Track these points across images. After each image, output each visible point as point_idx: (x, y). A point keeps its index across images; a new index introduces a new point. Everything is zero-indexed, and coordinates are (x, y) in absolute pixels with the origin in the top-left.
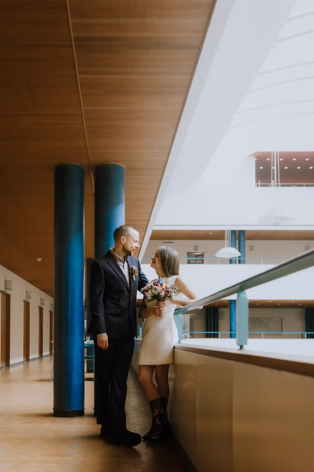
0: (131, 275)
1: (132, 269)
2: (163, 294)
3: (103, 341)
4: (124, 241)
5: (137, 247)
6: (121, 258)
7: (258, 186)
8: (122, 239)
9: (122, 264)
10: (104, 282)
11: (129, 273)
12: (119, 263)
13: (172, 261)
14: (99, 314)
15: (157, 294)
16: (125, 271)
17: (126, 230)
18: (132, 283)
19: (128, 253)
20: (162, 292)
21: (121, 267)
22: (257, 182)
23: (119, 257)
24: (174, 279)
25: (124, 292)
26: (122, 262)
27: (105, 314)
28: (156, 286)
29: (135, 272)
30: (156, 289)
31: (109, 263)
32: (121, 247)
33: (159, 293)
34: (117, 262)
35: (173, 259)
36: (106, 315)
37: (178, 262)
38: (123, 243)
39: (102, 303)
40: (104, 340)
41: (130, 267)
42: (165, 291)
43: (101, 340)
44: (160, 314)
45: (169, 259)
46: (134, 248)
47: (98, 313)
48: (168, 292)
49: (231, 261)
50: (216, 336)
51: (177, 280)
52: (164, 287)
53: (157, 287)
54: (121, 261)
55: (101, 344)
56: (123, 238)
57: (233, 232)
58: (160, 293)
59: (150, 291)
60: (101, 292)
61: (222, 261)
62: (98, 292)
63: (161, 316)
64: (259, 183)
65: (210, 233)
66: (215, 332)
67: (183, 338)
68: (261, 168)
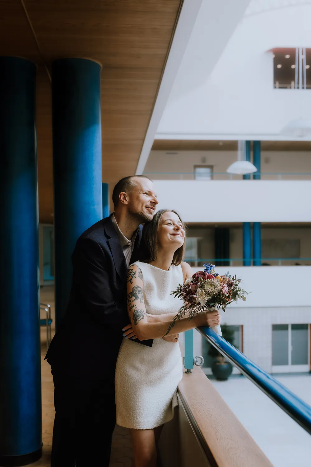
5: (153, 201)
7: (275, 87)
8: (122, 196)
22: (275, 83)
38: (126, 203)
49: (245, 177)
50: (227, 264)
57: (248, 143)
61: (235, 177)
64: (277, 84)
65: (221, 144)
66: (226, 260)
67: (195, 364)
68: (279, 66)
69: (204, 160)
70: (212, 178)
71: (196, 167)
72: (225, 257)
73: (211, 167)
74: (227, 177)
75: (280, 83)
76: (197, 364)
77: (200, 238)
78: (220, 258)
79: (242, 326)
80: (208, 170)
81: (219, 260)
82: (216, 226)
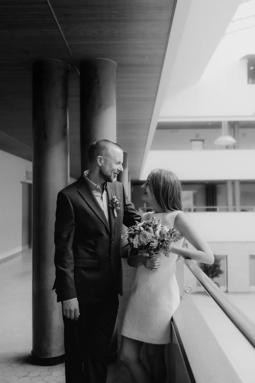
0: (111, 210)
1: (112, 200)
2: (155, 244)
3: (71, 311)
4: (101, 162)
5: (120, 169)
6: (98, 187)
7: (249, 83)
8: (99, 159)
9: (100, 195)
10: (73, 222)
11: (109, 208)
12: (96, 192)
13: (169, 190)
14: (66, 270)
15: (146, 244)
16: (103, 205)
17: (104, 148)
18: (113, 221)
19: (107, 179)
20: (153, 242)
21: (98, 199)
22: (248, 80)
23: (95, 185)
24: (174, 217)
25: (102, 235)
26: (100, 192)
27: (75, 267)
28: (145, 231)
29: (116, 205)
30: (145, 236)
31: (82, 194)
32: (97, 171)
33: (149, 243)
34: (93, 192)
35: (170, 188)
36: (76, 271)
37: (178, 189)
38: (100, 165)
39: (71, 252)
40: (72, 309)
41: (110, 199)
42: (159, 240)
43: (68, 309)
44: (152, 267)
45: (164, 188)
46: (116, 171)
47: (65, 268)
48: (163, 241)
51: (177, 219)
52: (158, 233)
53: (148, 234)
54: (98, 190)
55: (68, 314)
56: (101, 158)
57: (229, 123)
58: (151, 243)
59: (137, 236)
60: (69, 236)
61: (220, 147)
62: (65, 236)
63: (153, 270)
64: (251, 80)
65: (210, 124)
66: (214, 207)
67: (186, 292)
68: (252, 68)
69: (197, 136)
70: (204, 148)
71: (192, 140)
72: (213, 205)
73: (203, 141)
74: (214, 147)
75: (252, 80)
76: (187, 292)
77: (195, 191)
78: (210, 205)
79: (227, 256)
80: (200, 143)
81: (209, 207)
82: (207, 183)
